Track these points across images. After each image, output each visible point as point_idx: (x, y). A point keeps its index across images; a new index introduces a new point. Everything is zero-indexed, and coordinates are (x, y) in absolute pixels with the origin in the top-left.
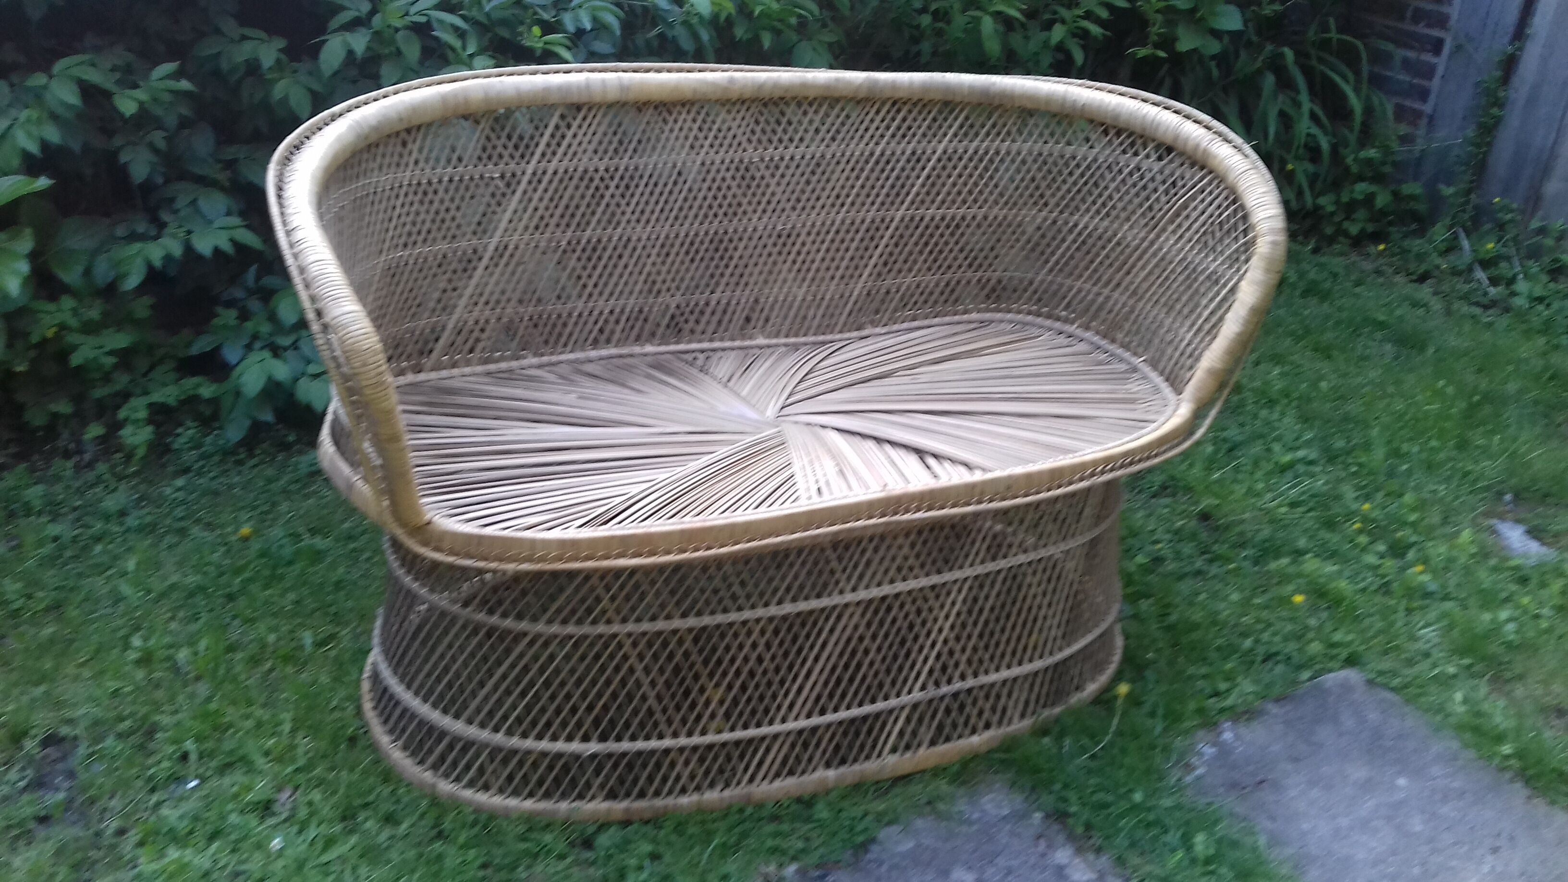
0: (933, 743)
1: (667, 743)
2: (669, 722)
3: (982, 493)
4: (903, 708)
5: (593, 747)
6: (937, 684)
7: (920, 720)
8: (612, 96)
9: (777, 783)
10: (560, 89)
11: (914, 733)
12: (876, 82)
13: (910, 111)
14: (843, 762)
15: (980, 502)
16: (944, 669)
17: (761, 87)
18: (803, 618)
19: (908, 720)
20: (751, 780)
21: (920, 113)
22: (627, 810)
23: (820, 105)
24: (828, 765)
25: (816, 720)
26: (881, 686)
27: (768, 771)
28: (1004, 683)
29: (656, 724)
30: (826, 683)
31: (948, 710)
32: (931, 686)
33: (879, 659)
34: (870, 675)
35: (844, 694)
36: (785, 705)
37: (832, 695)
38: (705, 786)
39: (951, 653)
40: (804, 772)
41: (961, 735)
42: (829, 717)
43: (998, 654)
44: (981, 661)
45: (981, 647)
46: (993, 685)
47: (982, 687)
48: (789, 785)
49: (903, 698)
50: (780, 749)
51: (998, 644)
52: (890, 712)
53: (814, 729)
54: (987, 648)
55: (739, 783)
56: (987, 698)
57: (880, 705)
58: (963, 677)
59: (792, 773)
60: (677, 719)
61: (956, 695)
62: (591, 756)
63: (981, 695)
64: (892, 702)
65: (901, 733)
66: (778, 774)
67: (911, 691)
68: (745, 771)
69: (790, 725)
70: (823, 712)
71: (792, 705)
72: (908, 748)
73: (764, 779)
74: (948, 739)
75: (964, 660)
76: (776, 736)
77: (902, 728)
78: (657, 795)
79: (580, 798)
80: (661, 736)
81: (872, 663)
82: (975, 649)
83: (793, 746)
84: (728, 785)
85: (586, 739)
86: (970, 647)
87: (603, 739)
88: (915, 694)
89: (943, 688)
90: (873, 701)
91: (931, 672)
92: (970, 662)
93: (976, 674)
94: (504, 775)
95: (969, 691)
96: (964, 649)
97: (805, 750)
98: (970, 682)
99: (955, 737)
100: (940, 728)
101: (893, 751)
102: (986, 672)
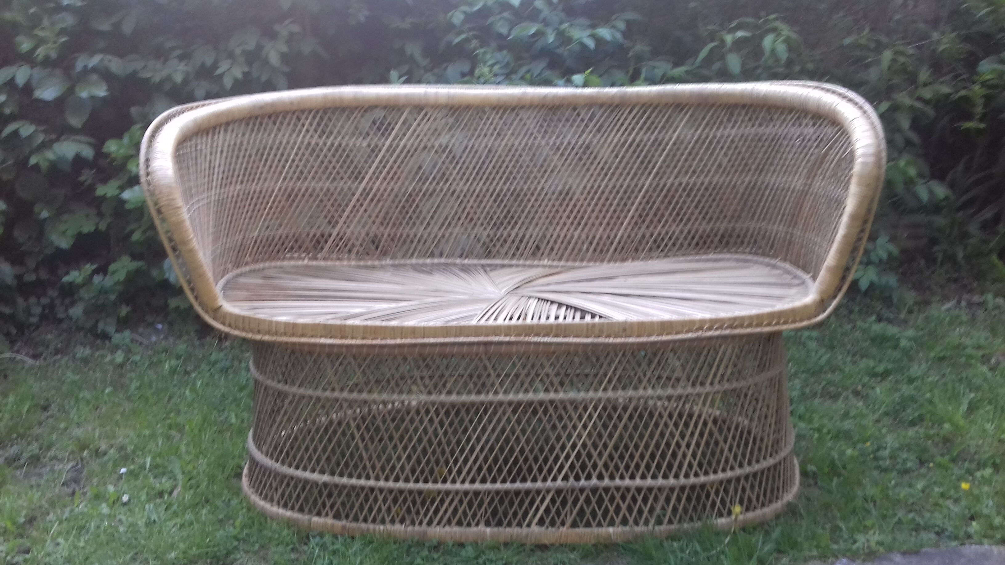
0: (574, 525)
1: (372, 483)
2: (374, 467)
4: (548, 491)
5: (326, 478)
6: (577, 478)
7: (564, 503)
9: (447, 528)
11: (558, 513)
13: (653, 112)
14: (499, 524)
16: (583, 467)
18: (468, 407)
19: (553, 501)
20: (430, 523)
21: (660, 113)
23: (590, 108)
24: (488, 524)
25: (477, 486)
26: (530, 470)
27: (441, 519)
28: (639, 490)
29: (365, 468)
30: (486, 459)
31: (588, 501)
32: (571, 479)
33: (527, 449)
34: (521, 460)
35: (500, 471)
36: (455, 470)
37: (490, 470)
38: (397, 520)
39: (589, 456)
40: (469, 525)
41: (599, 525)
42: (488, 486)
43: (633, 465)
44: (617, 468)
45: (616, 456)
46: (628, 489)
47: (618, 489)
48: (455, 533)
49: (549, 483)
50: (450, 504)
51: (632, 457)
52: (538, 492)
53: (477, 493)
54: (622, 457)
55: (421, 523)
56: (623, 498)
57: (529, 485)
58: (600, 477)
59: (459, 523)
60: (378, 466)
61: (594, 490)
62: (325, 485)
63: (618, 496)
64: (539, 484)
65: (547, 510)
66: (449, 522)
67: (555, 479)
68: (425, 515)
69: (458, 486)
70: (483, 481)
71: (459, 472)
72: (553, 524)
73: (439, 523)
74: (588, 525)
75: (600, 464)
76: (448, 493)
77: (548, 507)
78: (365, 520)
79: (319, 514)
80: (368, 478)
81: (522, 451)
82: (611, 457)
83: (461, 502)
84: (413, 523)
85: (322, 472)
86: (606, 455)
87: (333, 474)
88: (559, 482)
89: (583, 482)
90: (524, 480)
91: (572, 467)
92: (606, 466)
93: (612, 477)
94: (280, 491)
95: (607, 490)
96: (600, 455)
97: (470, 508)
98: (606, 482)
99: (594, 525)
100: (581, 513)
101: (541, 523)
102: (622, 478)
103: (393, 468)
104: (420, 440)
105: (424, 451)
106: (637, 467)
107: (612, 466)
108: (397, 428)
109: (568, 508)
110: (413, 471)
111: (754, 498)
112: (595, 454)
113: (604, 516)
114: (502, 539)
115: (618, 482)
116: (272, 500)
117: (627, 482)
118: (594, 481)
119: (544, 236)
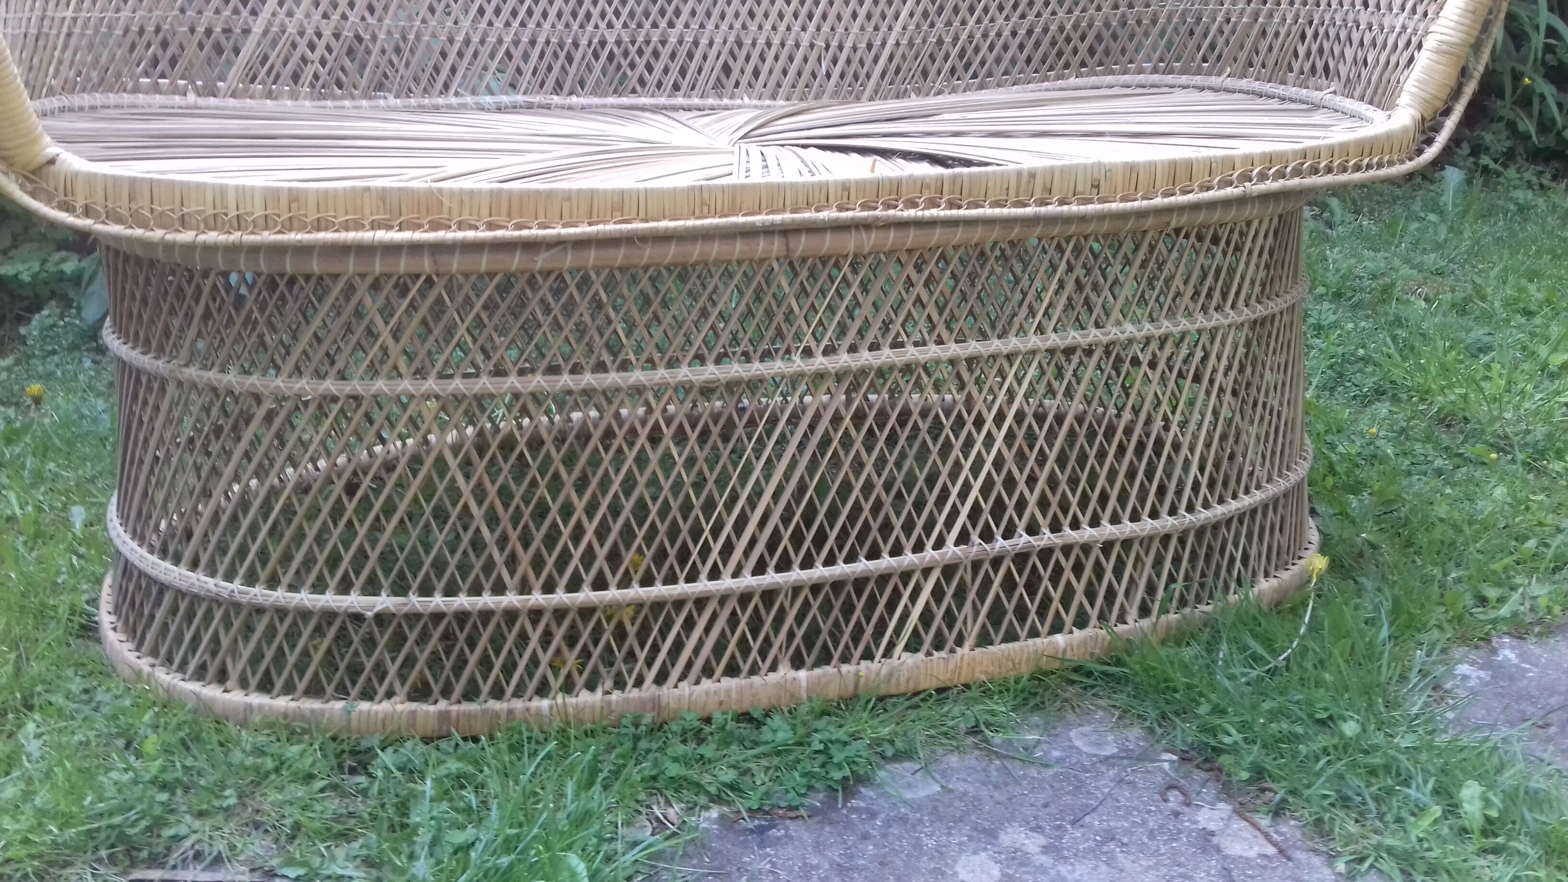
0: (984, 640)
1: (511, 599)
2: (512, 562)
4: (927, 572)
5: (384, 602)
6: (987, 536)
7: (960, 595)
9: (707, 684)
11: (950, 618)
14: (825, 658)
16: (999, 509)
18: (744, 393)
19: (938, 594)
20: (661, 679)
22: (444, 716)
24: (797, 663)
25: (771, 578)
26: (886, 528)
27: (689, 665)
28: (1107, 547)
29: (489, 567)
30: (786, 518)
31: (1009, 584)
32: (975, 538)
33: (879, 483)
34: (867, 507)
35: (820, 539)
36: (717, 548)
37: (797, 539)
38: (580, 681)
39: (1010, 483)
40: (754, 670)
41: (1034, 633)
42: (796, 575)
43: (1095, 496)
44: (1064, 507)
45: (1063, 478)
46: (1086, 548)
47: (1067, 550)
48: (728, 691)
49: (929, 553)
50: (707, 630)
51: (1093, 479)
52: (906, 576)
53: (769, 595)
54: (1073, 482)
55: (639, 682)
56: (1078, 569)
57: (886, 562)
58: (1033, 529)
59: (732, 670)
60: (525, 558)
61: (1021, 558)
62: (381, 619)
63: (1067, 565)
64: (909, 558)
65: (926, 617)
66: (708, 671)
67: (939, 544)
68: (649, 663)
69: (727, 583)
70: (784, 565)
71: (727, 550)
72: (939, 644)
73: (683, 677)
74: (1011, 637)
75: (1032, 499)
76: (701, 602)
77: (927, 608)
78: (498, 693)
79: (368, 695)
80: (499, 589)
81: (868, 487)
82: (1053, 482)
83: (733, 620)
84: (620, 684)
85: (372, 588)
86: (1042, 479)
87: (400, 589)
88: (951, 550)
89: (1000, 543)
90: (874, 554)
91: (975, 513)
92: (1043, 504)
93: (1056, 527)
94: (246, 653)
95: (1046, 554)
96: (1031, 480)
97: (755, 633)
98: (1047, 538)
99: (1023, 634)
100: (996, 614)
101: (913, 646)
102: (1075, 525)
103: (564, 558)
104: (629, 485)
105: (641, 510)
106: (1104, 498)
107: (1054, 500)
108: (569, 461)
109: (968, 607)
110: (614, 558)
112: (1021, 479)
113: (1042, 612)
114: (833, 692)
115: (1069, 535)
116: (222, 677)
117: (1085, 533)
118: (1022, 539)
119: (739, 43)
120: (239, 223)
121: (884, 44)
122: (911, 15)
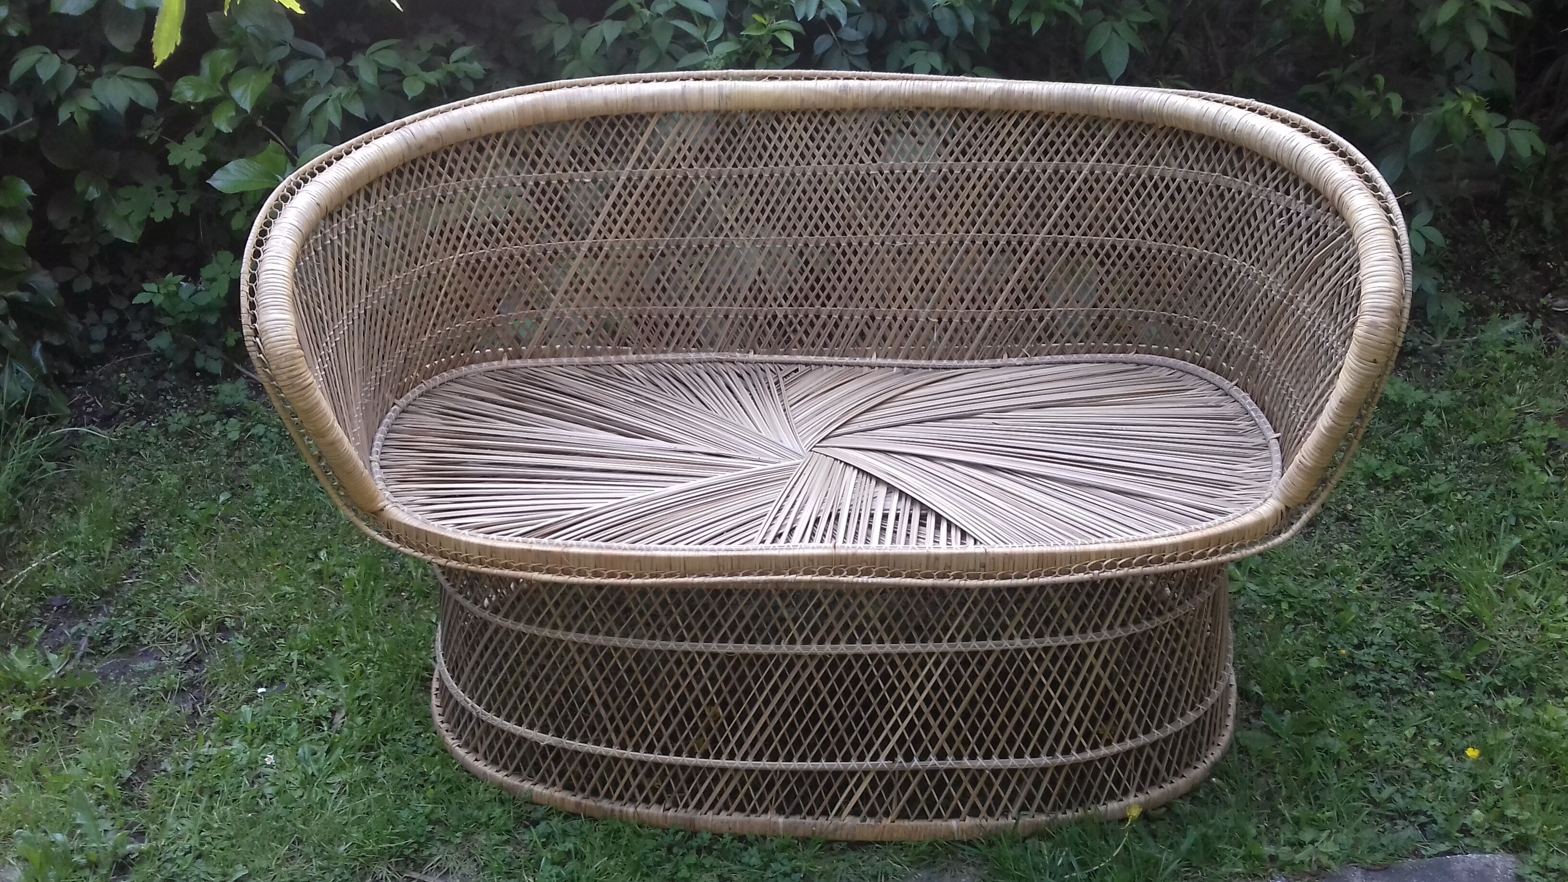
0: (903, 815)
1: (615, 751)
3: (949, 567)
4: (866, 773)
5: (548, 739)
6: (908, 757)
7: (889, 787)
8: (711, 105)
9: (723, 815)
10: (652, 98)
11: (880, 800)
12: (1010, 93)
13: (1053, 126)
14: (797, 811)
15: (944, 576)
16: (918, 741)
17: (878, 96)
18: (752, 660)
19: (873, 785)
20: (699, 806)
21: (1064, 127)
22: (578, 804)
23: (950, 116)
24: (780, 811)
25: (765, 764)
26: (841, 743)
27: (716, 801)
28: (996, 772)
29: (605, 730)
30: (777, 728)
31: (923, 786)
32: (900, 759)
33: (837, 716)
34: (828, 730)
35: (798, 744)
36: (733, 741)
37: (783, 742)
38: (653, 799)
39: (926, 726)
40: (754, 811)
41: (939, 816)
42: (781, 764)
43: (989, 739)
44: (966, 742)
45: (965, 726)
46: (981, 771)
47: (966, 771)
48: (735, 823)
49: (867, 763)
50: (727, 783)
51: (988, 728)
52: (852, 773)
53: (764, 773)
54: (973, 729)
55: (686, 806)
56: (974, 782)
57: (838, 764)
58: (942, 756)
59: (741, 809)
60: (624, 730)
61: (932, 772)
62: (550, 747)
63: (965, 779)
64: (853, 764)
65: (865, 797)
66: (726, 807)
67: (875, 757)
68: (692, 796)
69: (737, 763)
70: (774, 757)
71: (740, 743)
72: (872, 813)
73: (712, 807)
74: (922, 815)
75: (942, 737)
76: (723, 770)
77: (865, 792)
78: (608, 796)
79: (543, 780)
80: (610, 744)
81: (830, 719)
82: (958, 728)
83: (743, 782)
84: (676, 805)
85: (545, 730)
86: (950, 725)
87: (559, 733)
88: (882, 763)
89: (916, 762)
90: (832, 758)
91: (901, 741)
92: (950, 741)
93: (958, 756)
94: (486, 743)
95: (950, 772)
96: (942, 727)
97: (756, 790)
98: (950, 762)
99: (930, 816)
100: (913, 801)
101: (855, 812)
102: (973, 756)
103: (645, 733)
104: (682, 700)
105: (689, 715)
106: (995, 741)
107: (958, 740)
108: (649, 682)
109: (894, 794)
110: (673, 738)
111: (1163, 768)
112: (935, 725)
113: (946, 805)
114: (800, 832)
115: (966, 762)
116: (476, 750)
117: (980, 762)
118: (932, 762)
119: (873, 318)
120: (467, 560)
121: (984, 320)
122: (1007, 300)
